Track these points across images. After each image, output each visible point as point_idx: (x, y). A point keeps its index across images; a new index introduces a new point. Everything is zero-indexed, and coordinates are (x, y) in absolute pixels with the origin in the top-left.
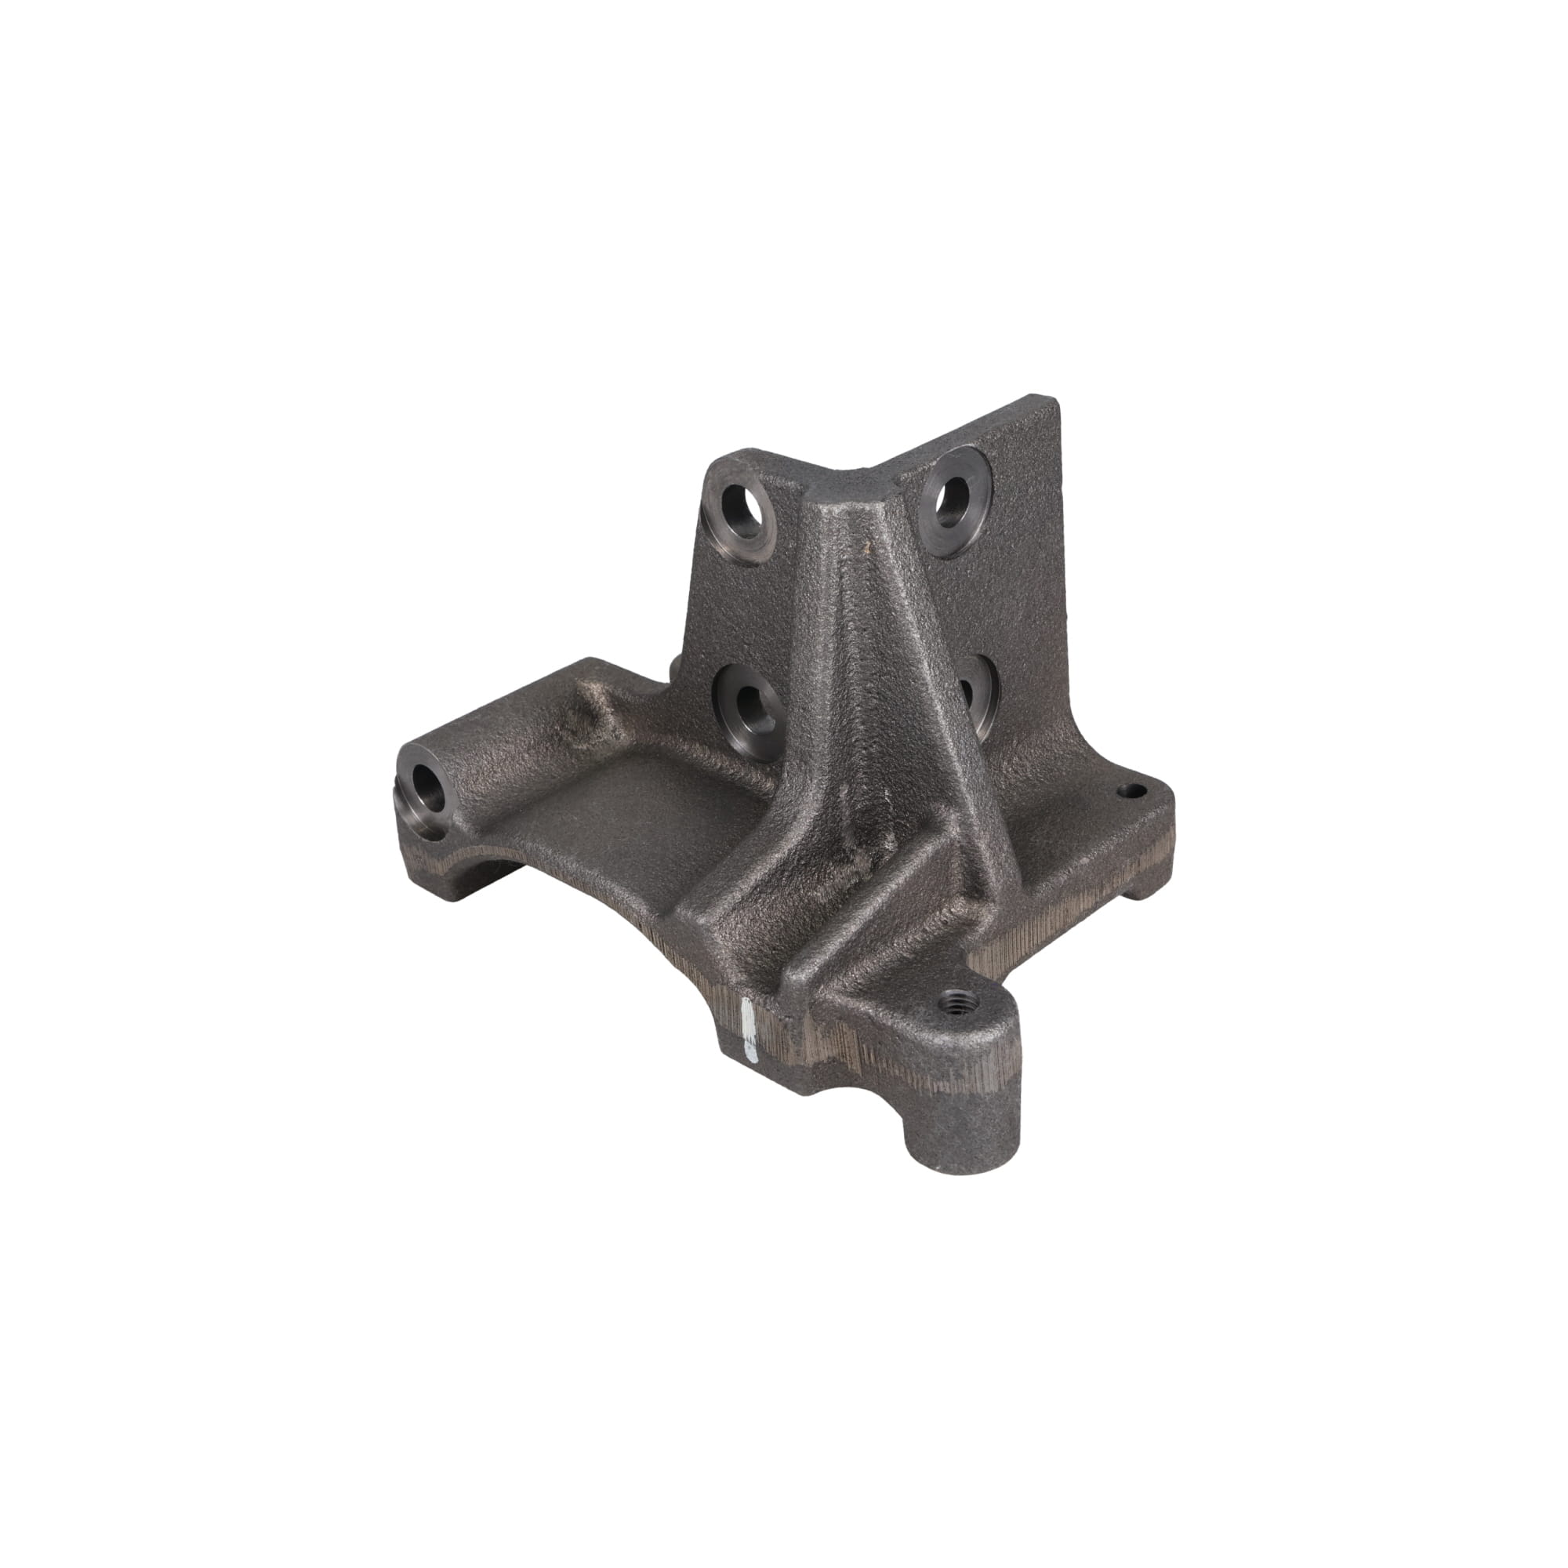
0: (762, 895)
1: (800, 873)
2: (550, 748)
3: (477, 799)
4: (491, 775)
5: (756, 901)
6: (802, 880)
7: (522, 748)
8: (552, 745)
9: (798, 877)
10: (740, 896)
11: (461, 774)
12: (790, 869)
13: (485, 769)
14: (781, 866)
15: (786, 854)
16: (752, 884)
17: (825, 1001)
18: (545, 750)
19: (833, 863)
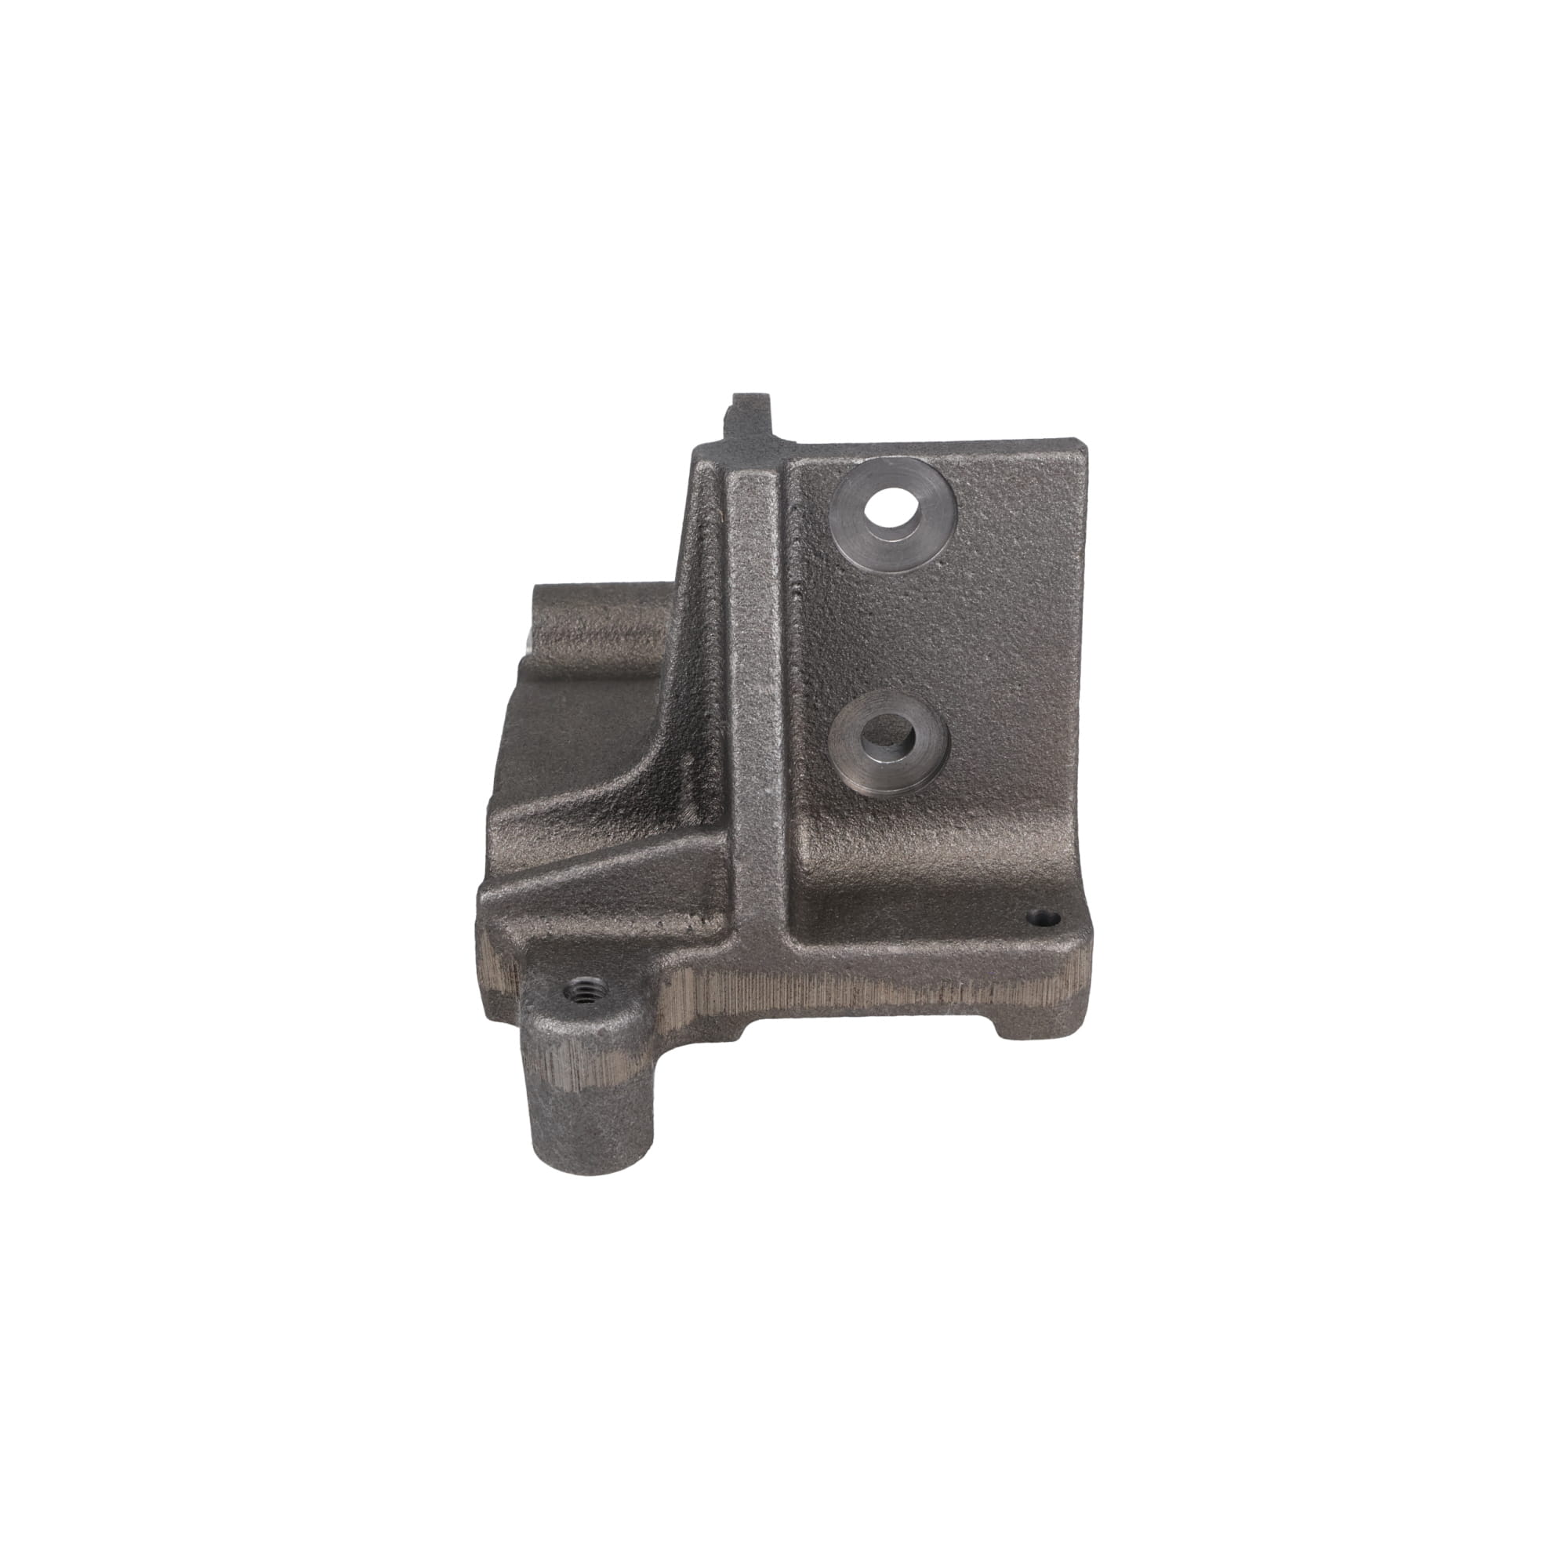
0: (562, 822)
1: (616, 821)
2: (652, 642)
3: (550, 656)
4: (576, 641)
5: (552, 824)
6: (615, 828)
7: (621, 630)
8: (655, 640)
9: (611, 824)
10: (533, 810)
11: (545, 627)
12: (604, 811)
13: (573, 633)
14: (592, 803)
15: (602, 794)
16: (551, 805)
17: (504, 932)
18: (645, 642)
19: (659, 829)
